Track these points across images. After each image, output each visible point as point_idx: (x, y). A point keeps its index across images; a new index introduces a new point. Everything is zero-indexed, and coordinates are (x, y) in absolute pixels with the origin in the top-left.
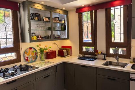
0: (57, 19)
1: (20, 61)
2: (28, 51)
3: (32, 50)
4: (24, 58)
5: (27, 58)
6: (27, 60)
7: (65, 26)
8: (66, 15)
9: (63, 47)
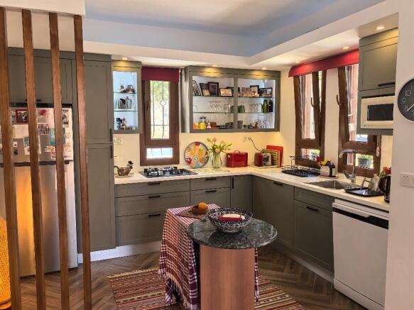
0: (256, 89)
1: (178, 162)
2: (192, 147)
3: (201, 146)
4: (185, 158)
5: (190, 159)
6: (189, 162)
7: (271, 103)
8: (274, 81)
9: (269, 147)
